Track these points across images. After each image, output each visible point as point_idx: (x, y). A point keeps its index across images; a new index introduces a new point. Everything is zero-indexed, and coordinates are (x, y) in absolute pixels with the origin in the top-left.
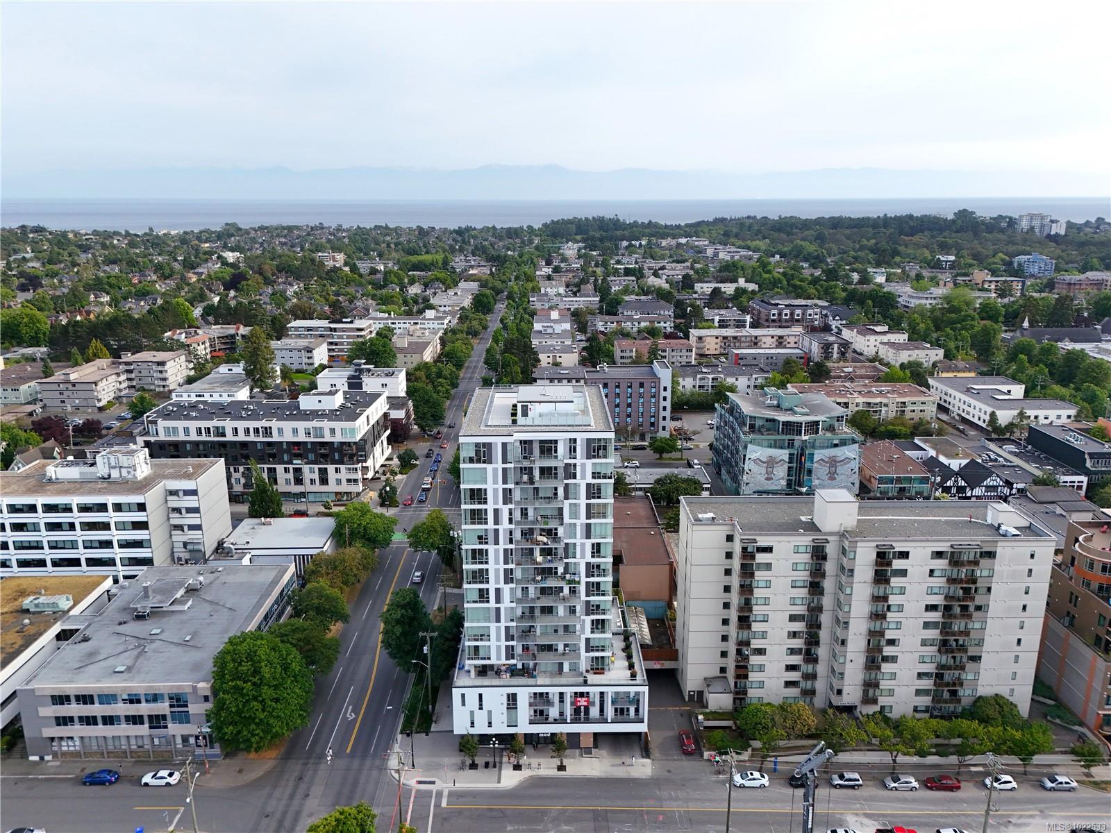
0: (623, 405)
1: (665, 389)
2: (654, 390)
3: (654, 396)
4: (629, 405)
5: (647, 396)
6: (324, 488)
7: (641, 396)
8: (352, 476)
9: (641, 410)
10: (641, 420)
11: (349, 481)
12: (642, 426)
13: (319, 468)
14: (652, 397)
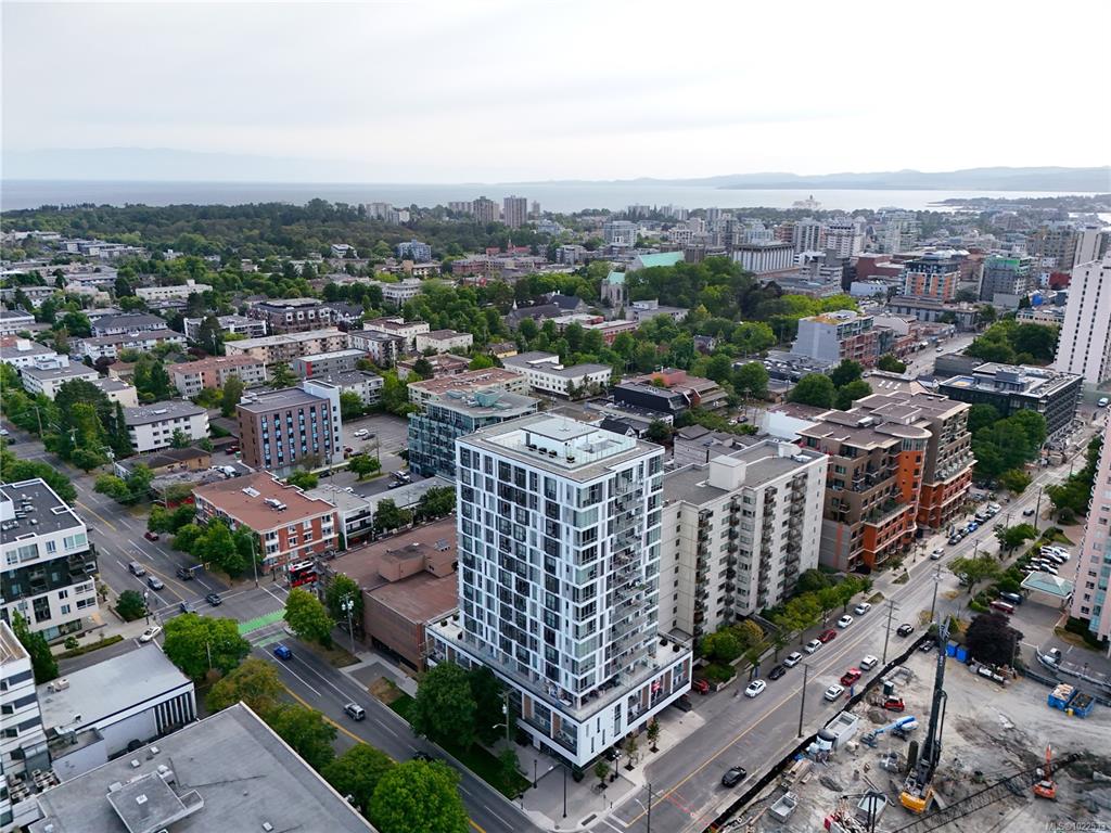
0: (297, 434)
1: (335, 409)
2: (325, 412)
3: (326, 419)
4: (303, 433)
5: (319, 419)
6: (45, 625)
7: (314, 420)
8: (85, 596)
9: (315, 436)
10: (316, 446)
11: (81, 604)
12: (317, 451)
13: (35, 602)
14: (324, 419)
